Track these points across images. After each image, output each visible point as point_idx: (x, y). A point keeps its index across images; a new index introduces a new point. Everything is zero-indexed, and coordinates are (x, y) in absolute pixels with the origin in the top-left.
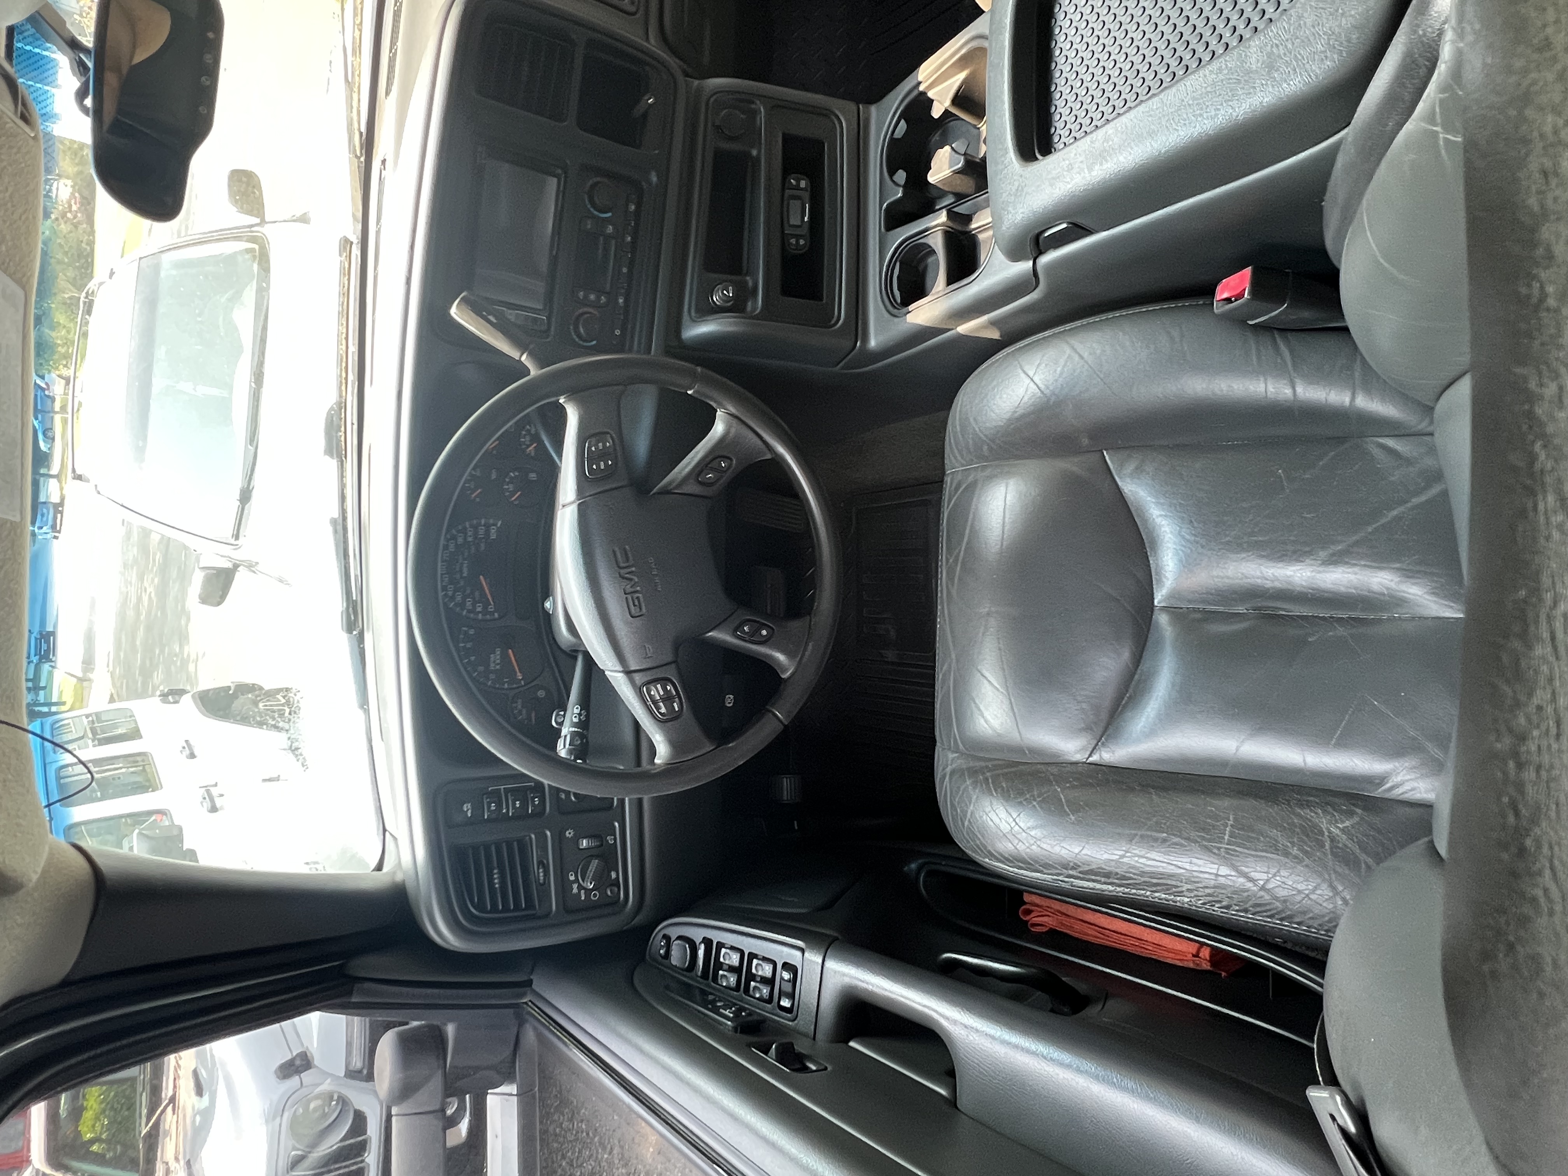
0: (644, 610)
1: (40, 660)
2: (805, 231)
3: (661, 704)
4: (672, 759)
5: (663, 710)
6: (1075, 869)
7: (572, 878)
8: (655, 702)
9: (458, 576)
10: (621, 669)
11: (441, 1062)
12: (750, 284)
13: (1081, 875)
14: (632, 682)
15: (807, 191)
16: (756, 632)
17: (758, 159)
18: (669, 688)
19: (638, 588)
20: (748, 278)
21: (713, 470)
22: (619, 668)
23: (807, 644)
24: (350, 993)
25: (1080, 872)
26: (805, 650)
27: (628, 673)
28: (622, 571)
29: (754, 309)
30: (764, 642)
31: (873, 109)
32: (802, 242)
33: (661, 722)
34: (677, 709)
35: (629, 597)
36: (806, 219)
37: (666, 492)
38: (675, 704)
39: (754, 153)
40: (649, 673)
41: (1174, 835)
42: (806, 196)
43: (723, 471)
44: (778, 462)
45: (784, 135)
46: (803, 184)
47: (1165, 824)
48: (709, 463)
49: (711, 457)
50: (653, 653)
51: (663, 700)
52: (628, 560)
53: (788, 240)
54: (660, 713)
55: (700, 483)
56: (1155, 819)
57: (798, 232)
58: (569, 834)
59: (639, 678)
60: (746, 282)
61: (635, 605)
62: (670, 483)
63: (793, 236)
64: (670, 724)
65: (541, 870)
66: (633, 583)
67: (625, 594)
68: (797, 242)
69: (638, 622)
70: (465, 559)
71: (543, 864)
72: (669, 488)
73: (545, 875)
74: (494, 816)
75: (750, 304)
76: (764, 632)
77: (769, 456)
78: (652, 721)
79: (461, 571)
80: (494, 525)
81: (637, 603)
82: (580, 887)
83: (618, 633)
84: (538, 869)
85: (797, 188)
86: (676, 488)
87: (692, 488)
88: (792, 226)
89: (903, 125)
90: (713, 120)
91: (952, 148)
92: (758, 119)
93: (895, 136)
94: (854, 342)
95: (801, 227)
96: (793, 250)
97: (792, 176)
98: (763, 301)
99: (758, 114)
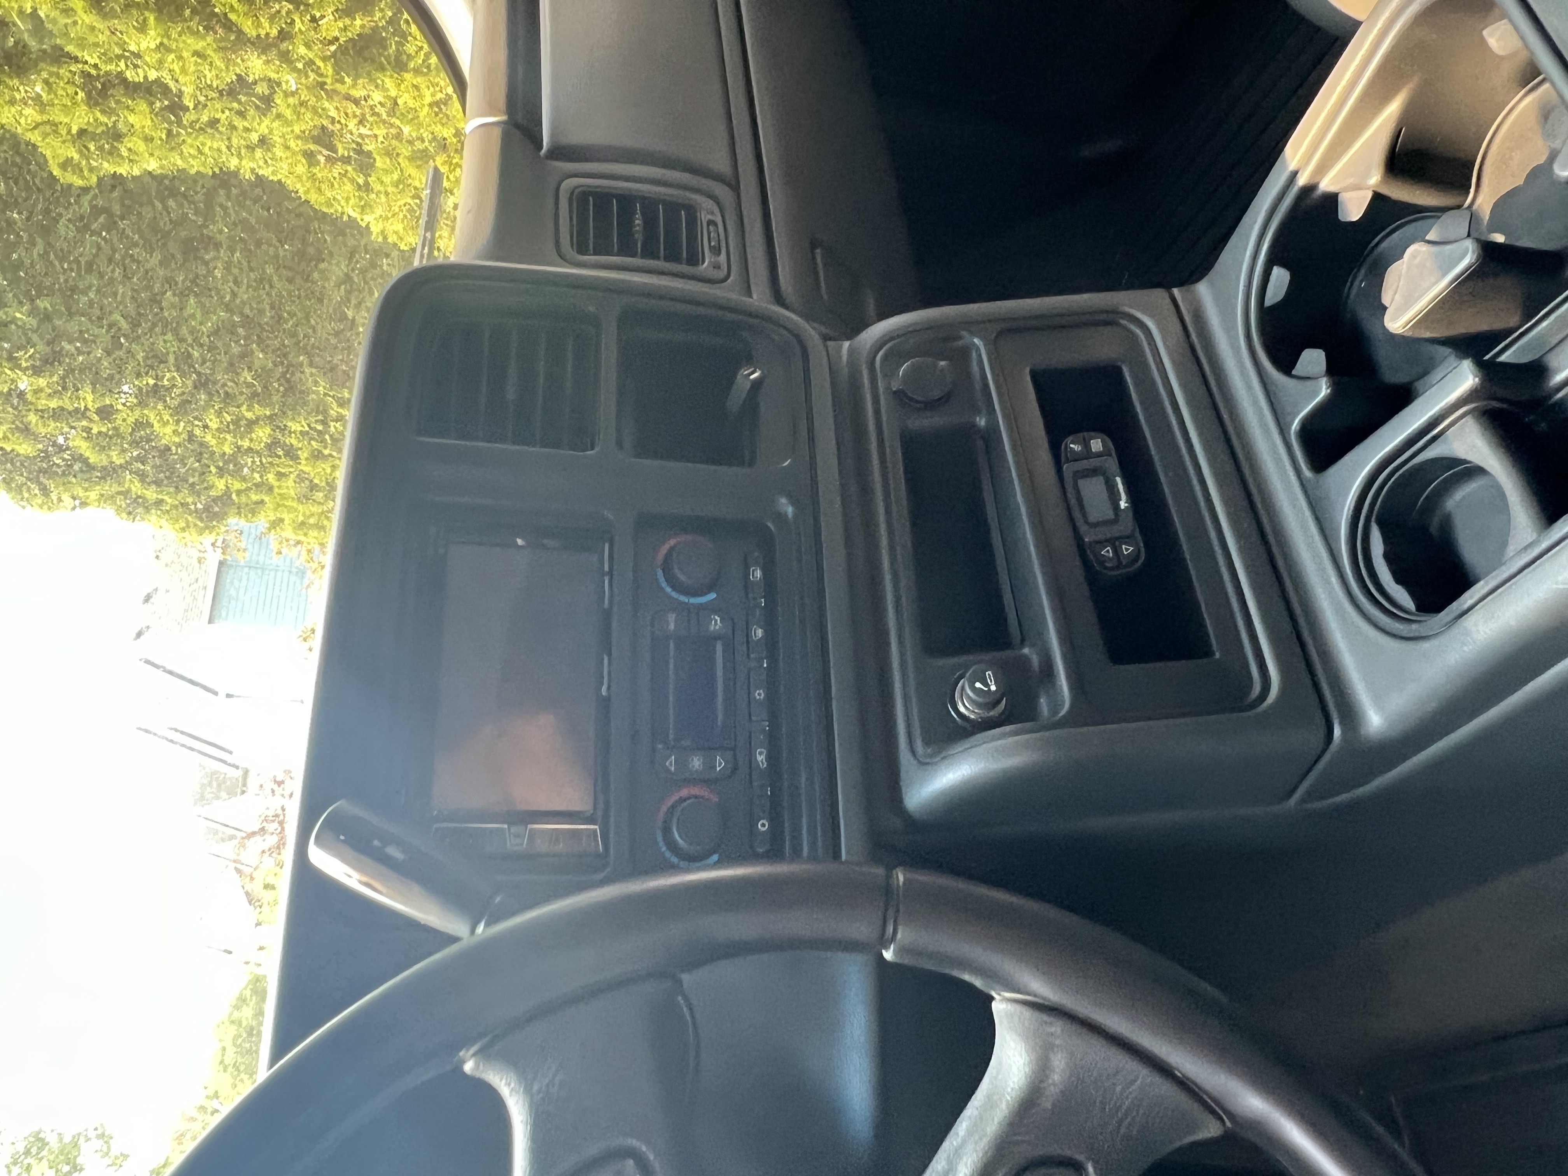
2: (1128, 524)
12: (1035, 661)
15: (1110, 455)
17: (993, 429)
20: (1026, 651)
29: (1055, 707)
31: (1202, 288)
32: (1127, 548)
36: (1123, 504)
39: (981, 422)
42: (1112, 464)
45: (1035, 376)
46: (1096, 445)
53: (1097, 555)
57: (1114, 531)
60: (1026, 660)
63: (1102, 543)
68: (1116, 551)
75: (1043, 701)
85: (1088, 454)
88: (1096, 525)
89: (1280, 277)
90: (888, 388)
91: (1429, 242)
92: (974, 363)
93: (1268, 303)
94: (1322, 733)
95: (1115, 521)
96: (1112, 569)
97: (1070, 439)
98: (1071, 688)
99: (974, 354)
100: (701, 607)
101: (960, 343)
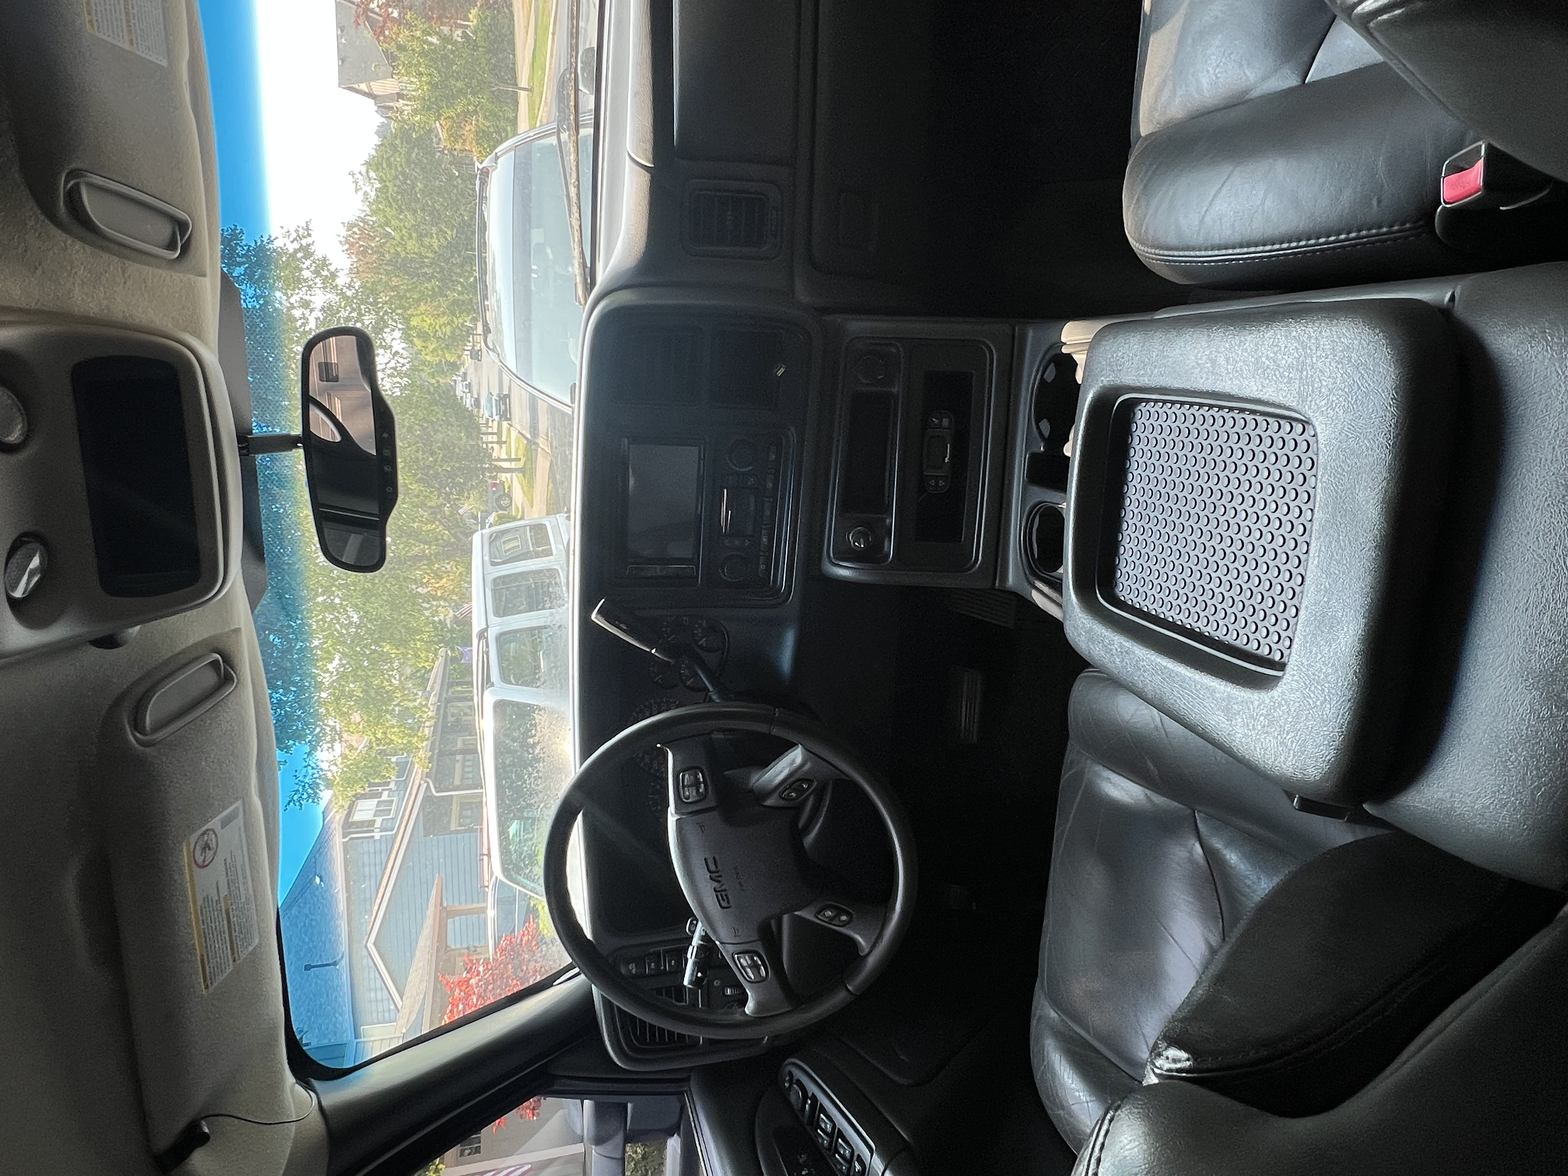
0: (733, 903)
1: (500, 419)
2: (945, 470)
3: (749, 970)
4: (756, 1014)
5: (751, 975)
8: (744, 968)
11: (623, 1125)
12: (887, 523)
14: (726, 950)
15: (949, 430)
16: (835, 917)
18: (755, 959)
19: (726, 887)
21: (794, 790)
24: (553, 1085)
27: (722, 943)
28: (714, 875)
30: (845, 924)
32: (941, 483)
34: (763, 975)
35: (719, 894)
36: (947, 460)
38: (761, 971)
40: (739, 946)
42: (949, 436)
45: (927, 373)
46: (945, 422)
48: (791, 784)
49: (793, 780)
51: (751, 967)
52: (718, 866)
53: (927, 482)
54: (748, 977)
55: (784, 799)
57: (939, 473)
58: (716, 983)
59: (731, 948)
60: (884, 521)
61: (724, 900)
64: (757, 984)
66: (721, 884)
67: (716, 890)
68: (937, 484)
74: (653, 972)
76: (843, 918)
81: (726, 898)
85: (939, 427)
87: (777, 802)
88: (932, 467)
89: (1053, 368)
93: (1045, 377)
95: (940, 468)
96: (932, 490)
100: (745, 473)
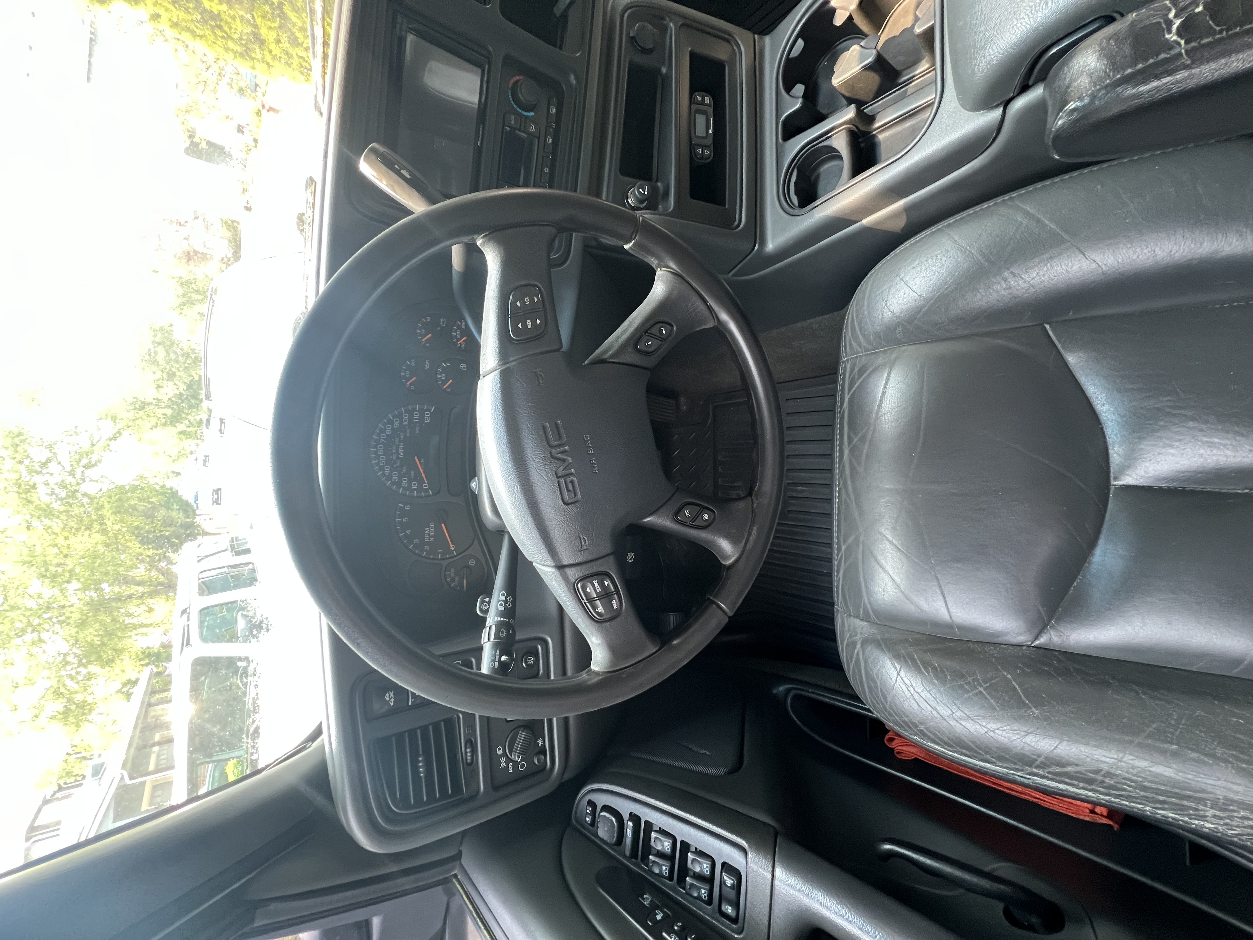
0: (579, 496)
2: (709, 141)
3: (598, 602)
4: (611, 666)
5: (600, 609)
6: (1043, 768)
7: (500, 752)
8: (591, 600)
9: (395, 457)
10: (553, 565)
12: (663, 189)
13: (1050, 776)
14: (566, 579)
16: (696, 516)
17: (669, 76)
18: (606, 583)
19: (573, 470)
20: (659, 184)
21: (653, 336)
22: (550, 562)
23: (751, 529)
25: (1048, 773)
26: (750, 534)
27: (560, 567)
28: (553, 451)
29: (666, 209)
30: (705, 527)
31: (767, 39)
32: (707, 152)
33: (598, 621)
34: (615, 607)
35: (562, 480)
36: (710, 132)
37: (601, 361)
38: (614, 602)
39: (664, 70)
40: (584, 567)
41: (1190, 749)
42: (710, 110)
43: (663, 339)
44: (721, 331)
46: (707, 100)
47: (1172, 733)
48: (648, 329)
49: (651, 322)
50: (589, 544)
51: (600, 597)
52: (560, 437)
53: (695, 150)
54: (598, 613)
55: (640, 352)
56: (1155, 726)
57: (704, 142)
59: (573, 574)
60: (658, 187)
61: (568, 491)
62: (605, 352)
63: (698, 146)
64: (608, 624)
65: (468, 750)
66: (565, 465)
67: (558, 477)
69: (573, 509)
70: (400, 441)
71: (471, 743)
72: (606, 356)
73: (472, 756)
75: (663, 204)
76: (706, 516)
77: (711, 324)
78: (588, 621)
79: (397, 452)
80: (427, 410)
81: (571, 488)
82: (509, 760)
83: (548, 523)
84: (466, 748)
85: (703, 103)
86: (612, 356)
87: (630, 357)
88: (699, 137)
89: (800, 43)
90: (628, 34)
91: (861, 46)
92: (668, 35)
93: (791, 56)
94: (752, 246)
95: (706, 138)
96: (698, 159)
97: (697, 93)
98: (675, 202)
99: (669, 31)
100: (527, 117)
101: (665, 22)
